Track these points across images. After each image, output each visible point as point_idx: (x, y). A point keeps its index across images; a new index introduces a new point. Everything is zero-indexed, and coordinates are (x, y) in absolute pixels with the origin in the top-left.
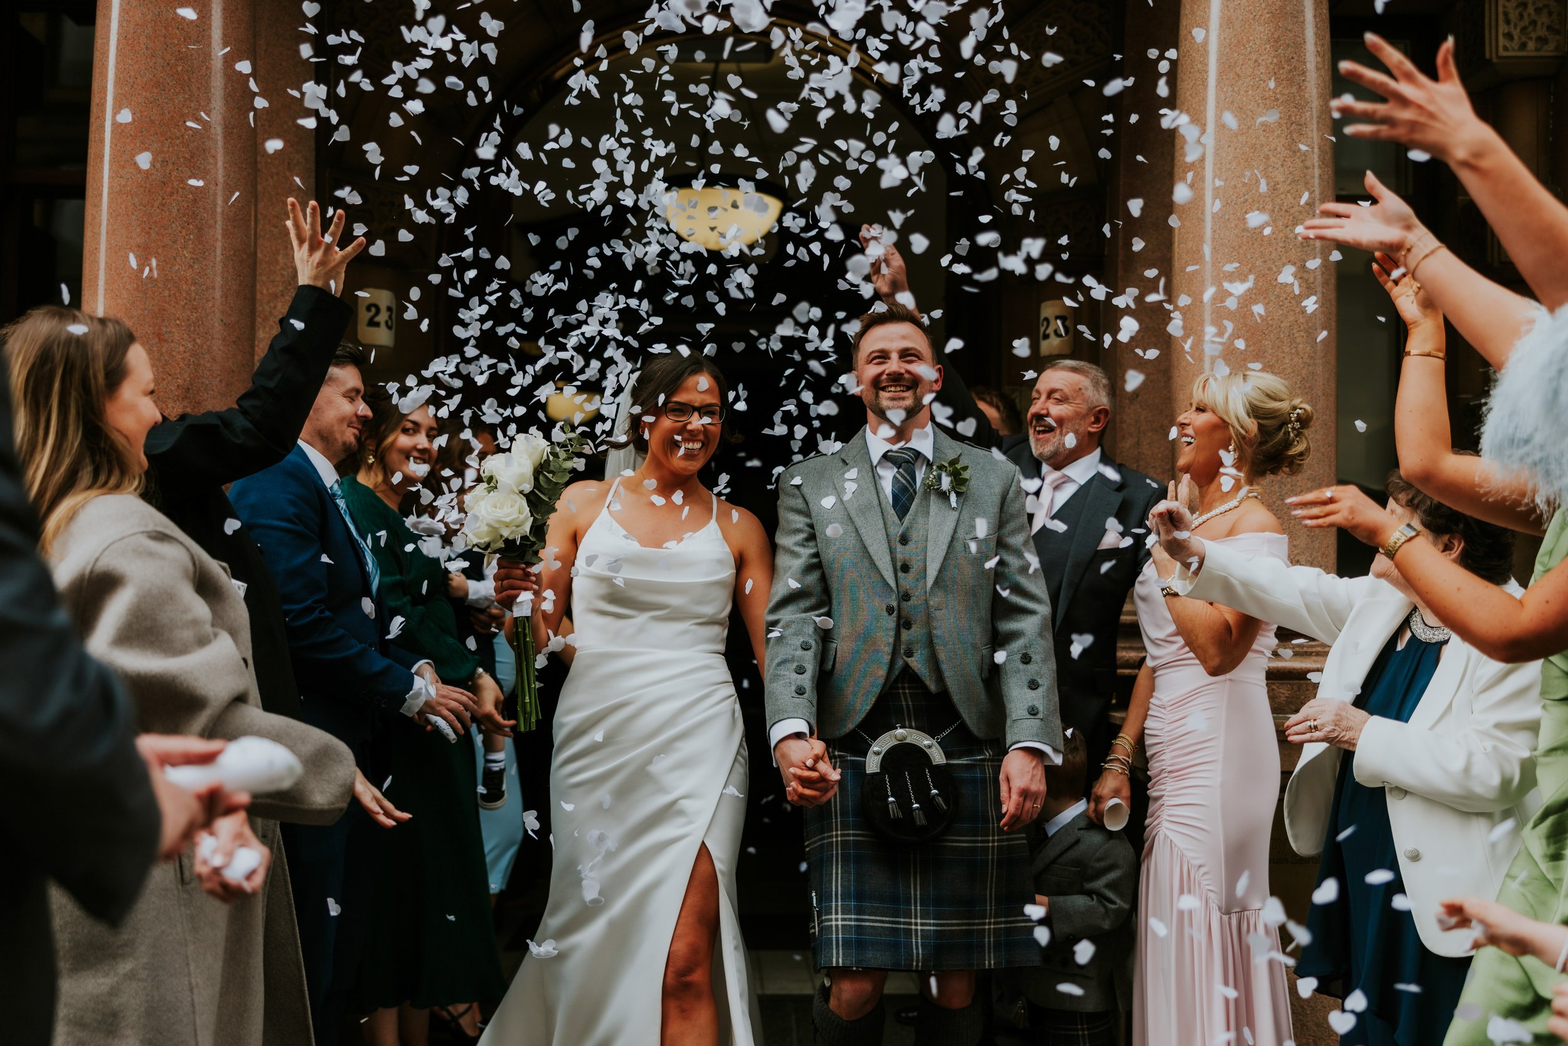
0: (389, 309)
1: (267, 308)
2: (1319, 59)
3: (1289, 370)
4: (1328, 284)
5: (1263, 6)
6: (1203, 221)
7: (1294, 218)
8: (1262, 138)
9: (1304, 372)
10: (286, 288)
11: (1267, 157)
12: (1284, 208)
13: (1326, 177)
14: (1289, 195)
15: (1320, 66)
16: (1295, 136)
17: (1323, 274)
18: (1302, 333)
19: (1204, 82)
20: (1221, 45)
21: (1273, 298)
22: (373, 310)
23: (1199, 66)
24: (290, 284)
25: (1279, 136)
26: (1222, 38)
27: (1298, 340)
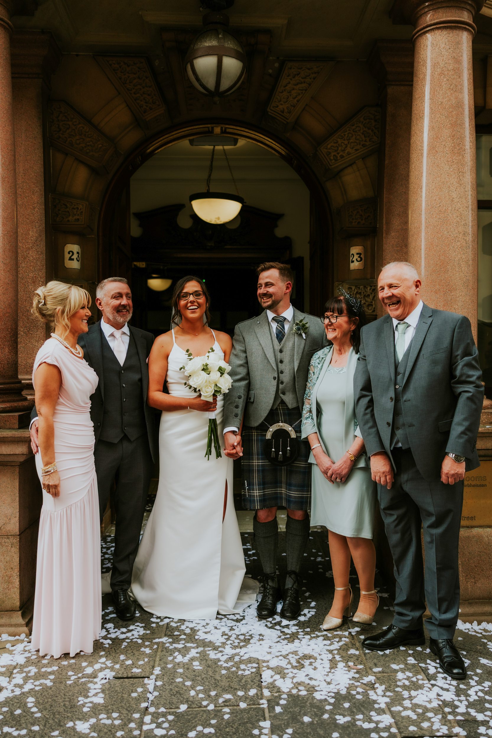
0: (78, 253)
1: (25, 254)
2: (471, 144)
3: (458, 279)
4: (474, 241)
5: (448, 121)
6: (421, 214)
7: (460, 213)
8: (447, 179)
9: (465, 279)
10: (33, 245)
11: (449, 187)
12: (456, 209)
13: (474, 195)
14: (458, 203)
15: (471, 147)
16: (461, 178)
17: (472, 237)
18: (464, 263)
19: (422, 154)
20: (429, 138)
21: (451, 248)
22: (71, 253)
23: (420, 147)
24: (35, 244)
25: (454, 178)
26: (430, 135)
27: (462, 266)
